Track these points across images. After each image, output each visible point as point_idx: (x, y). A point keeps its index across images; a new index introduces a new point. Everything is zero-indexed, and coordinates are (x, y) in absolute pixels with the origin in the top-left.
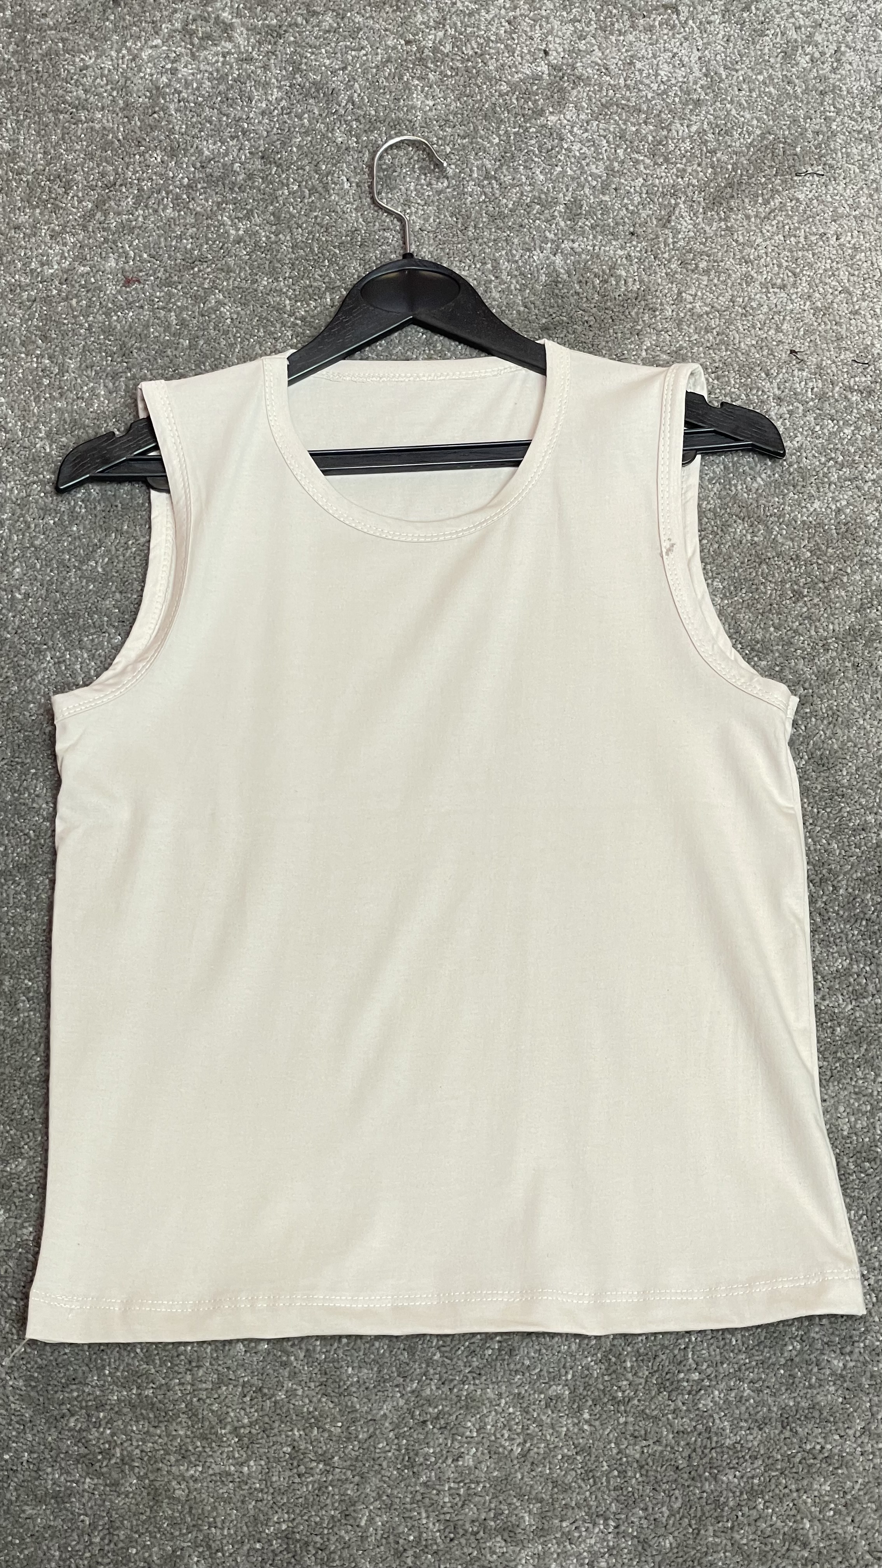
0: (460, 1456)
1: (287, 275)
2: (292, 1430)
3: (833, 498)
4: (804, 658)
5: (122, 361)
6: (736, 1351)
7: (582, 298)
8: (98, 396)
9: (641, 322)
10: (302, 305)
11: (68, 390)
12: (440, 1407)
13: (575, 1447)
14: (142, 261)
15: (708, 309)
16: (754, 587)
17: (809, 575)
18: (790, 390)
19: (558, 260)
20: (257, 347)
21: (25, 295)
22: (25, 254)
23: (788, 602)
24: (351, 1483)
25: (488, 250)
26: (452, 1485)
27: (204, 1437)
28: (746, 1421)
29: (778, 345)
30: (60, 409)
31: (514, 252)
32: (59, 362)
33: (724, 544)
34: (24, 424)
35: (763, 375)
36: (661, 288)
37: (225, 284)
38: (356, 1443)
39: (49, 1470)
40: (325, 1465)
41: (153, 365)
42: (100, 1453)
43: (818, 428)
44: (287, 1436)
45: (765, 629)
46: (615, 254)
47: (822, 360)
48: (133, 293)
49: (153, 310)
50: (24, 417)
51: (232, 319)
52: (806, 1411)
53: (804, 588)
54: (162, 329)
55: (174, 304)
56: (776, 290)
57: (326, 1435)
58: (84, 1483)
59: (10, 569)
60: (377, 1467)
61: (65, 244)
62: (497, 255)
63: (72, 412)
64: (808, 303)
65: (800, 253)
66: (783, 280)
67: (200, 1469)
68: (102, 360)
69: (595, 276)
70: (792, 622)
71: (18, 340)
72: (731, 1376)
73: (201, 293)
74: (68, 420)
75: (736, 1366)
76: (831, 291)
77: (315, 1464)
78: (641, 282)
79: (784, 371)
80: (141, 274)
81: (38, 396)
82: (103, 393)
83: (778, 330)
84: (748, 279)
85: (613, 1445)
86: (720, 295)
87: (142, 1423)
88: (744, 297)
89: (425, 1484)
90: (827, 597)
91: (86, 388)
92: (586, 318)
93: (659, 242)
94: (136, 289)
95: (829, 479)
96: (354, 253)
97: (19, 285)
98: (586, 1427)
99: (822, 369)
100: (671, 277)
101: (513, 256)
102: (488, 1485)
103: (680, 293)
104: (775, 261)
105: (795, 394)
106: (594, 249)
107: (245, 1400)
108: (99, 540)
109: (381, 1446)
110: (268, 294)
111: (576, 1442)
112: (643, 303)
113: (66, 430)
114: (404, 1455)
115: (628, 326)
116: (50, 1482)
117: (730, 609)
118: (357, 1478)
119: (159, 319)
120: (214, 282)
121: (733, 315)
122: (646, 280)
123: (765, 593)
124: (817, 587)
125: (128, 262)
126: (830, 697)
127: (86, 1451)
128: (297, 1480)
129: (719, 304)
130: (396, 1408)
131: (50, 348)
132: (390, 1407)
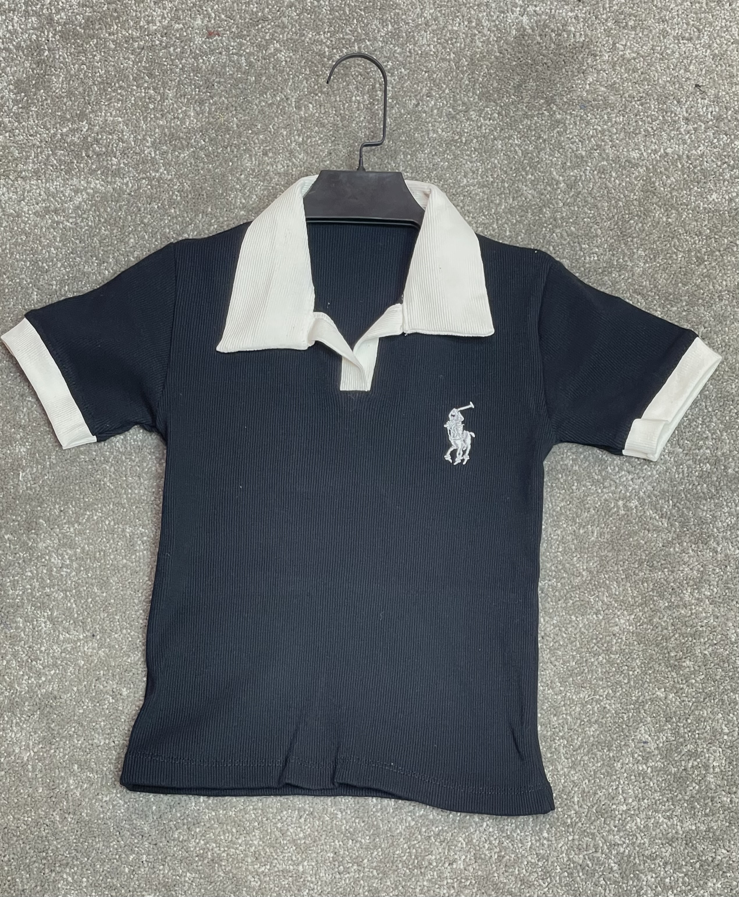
0: (455, 861)
1: (326, 30)
2: (334, 842)
3: (726, 191)
4: (704, 306)
5: (207, 92)
6: (653, 791)
7: (542, 47)
8: (189, 117)
9: (585, 64)
10: (337, 51)
11: (167, 112)
12: (440, 828)
13: (537, 857)
14: (221, 20)
15: (635, 55)
16: (668, 255)
17: (709, 246)
18: (695, 113)
19: (525, 19)
20: (305, 82)
21: (136, 45)
22: (136, 15)
23: (693, 266)
24: (377, 878)
25: (473, 12)
26: (449, 881)
27: (271, 846)
28: (660, 839)
29: (686, 81)
30: (162, 125)
31: (492, 14)
32: (161, 92)
33: (646, 224)
34: (135, 137)
35: (675, 102)
36: (600, 40)
37: (281, 36)
38: (380, 850)
39: (162, 867)
40: (358, 866)
41: (229, 94)
42: (197, 856)
43: (715, 141)
44: (330, 846)
45: (676, 284)
46: (566, 15)
47: (719, 92)
48: (214, 43)
49: (229, 55)
50: (136, 132)
51: (286, 61)
52: (704, 833)
53: (705, 255)
54: (236, 69)
55: (244, 51)
56: (685, 41)
57: (358, 845)
58: (185, 876)
59: (127, 240)
60: (394, 867)
61: (165, 8)
62: (480, 15)
63: (170, 128)
64: (709, 51)
65: (703, 15)
66: (690, 34)
67: (268, 867)
68: (192, 91)
69: (552, 31)
70: (696, 280)
71: (131, 77)
72: (650, 808)
73: (264, 43)
74: (168, 134)
75: (653, 801)
76: (725, 42)
77: (351, 865)
78: (586, 35)
79: (691, 99)
80: (220, 29)
81: (146, 117)
82: (192, 114)
83: (687, 70)
84: (664, 34)
85: (564, 855)
86: (644, 45)
87: (227, 835)
88: (661, 47)
89: (429, 881)
90: (722, 261)
91: (180, 111)
92: (545, 61)
93: (598, 7)
94: (216, 40)
95: (723, 177)
96: (375, 15)
97: (132, 38)
98: (545, 842)
99: (719, 98)
100: (608, 32)
101: (492, 16)
102: (474, 882)
103: (614, 44)
104: (684, 21)
105: (699, 116)
106: (551, 12)
107: (301, 821)
108: (190, 219)
109: (398, 852)
110: (312, 44)
111: (538, 852)
112: (587, 50)
113: (166, 141)
114: (414, 859)
115: (576, 67)
116: (161, 876)
117: (650, 270)
118: (381, 875)
119: (233, 62)
120: (273, 35)
121: (653, 59)
122: (589, 34)
123: (677, 260)
124: (714, 255)
125: (210, 21)
126: (723, 333)
127: (187, 855)
128: (338, 876)
129: (643, 52)
130: (409, 827)
131: (155, 82)
132: (404, 827)
